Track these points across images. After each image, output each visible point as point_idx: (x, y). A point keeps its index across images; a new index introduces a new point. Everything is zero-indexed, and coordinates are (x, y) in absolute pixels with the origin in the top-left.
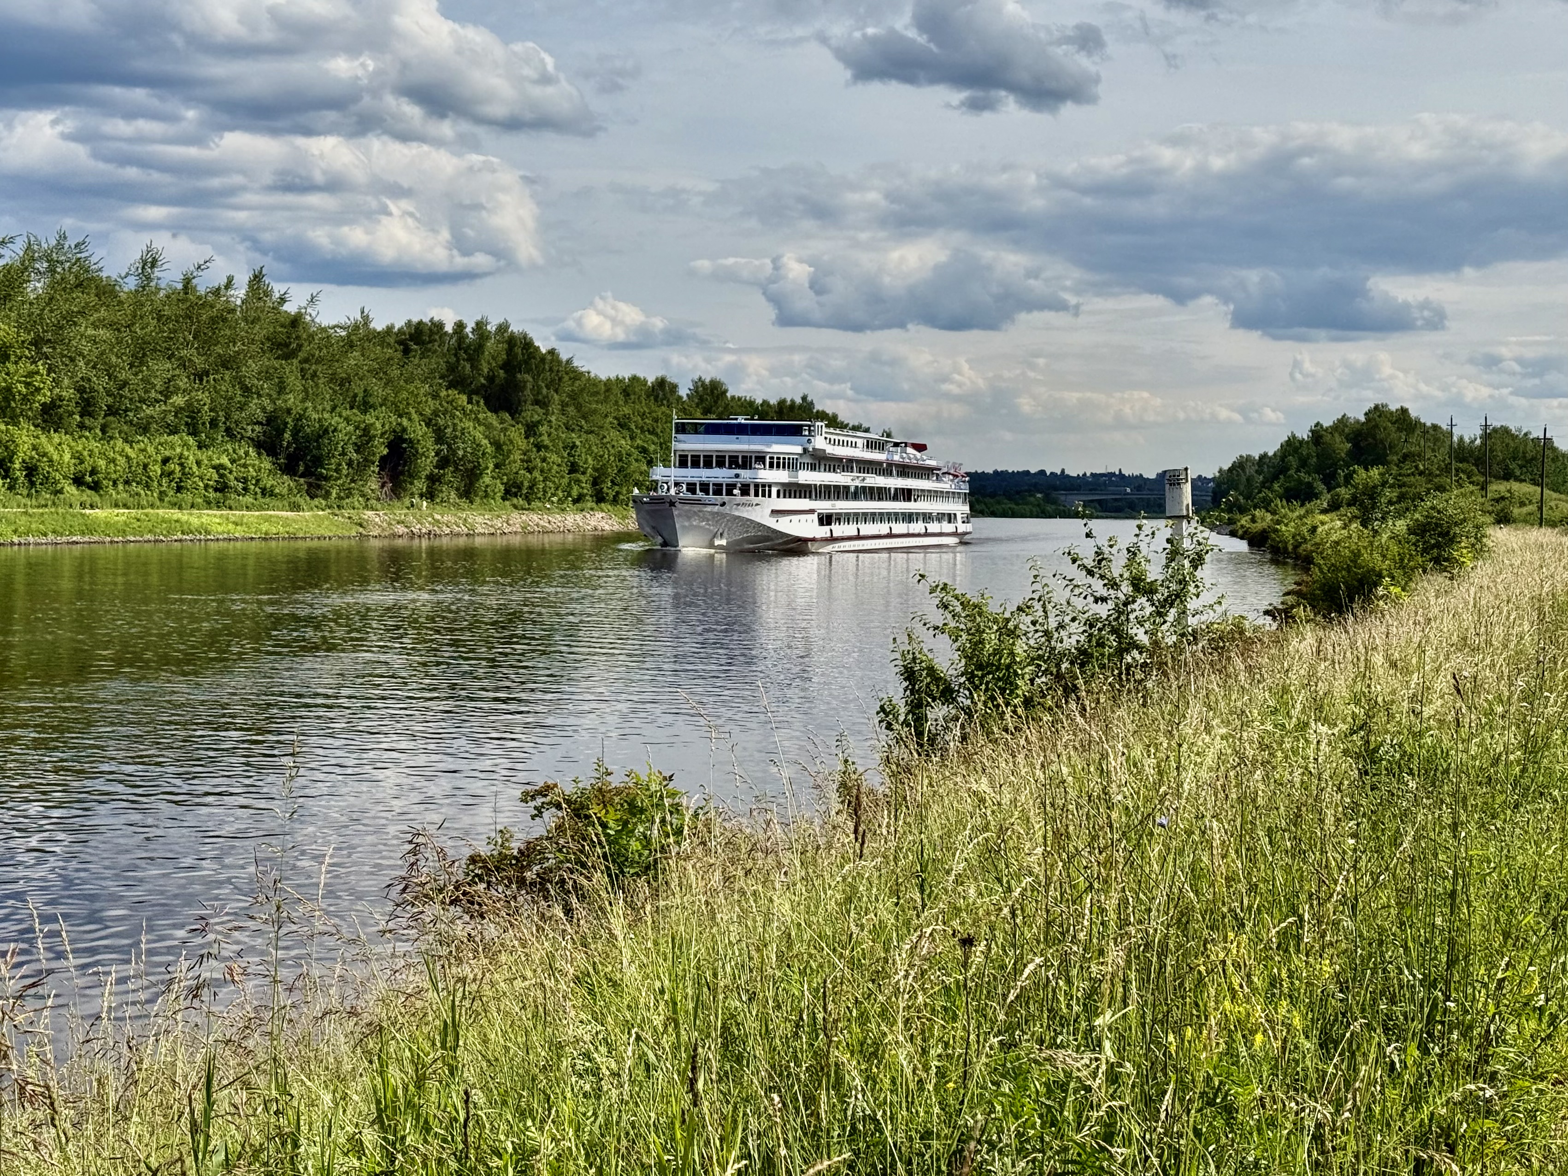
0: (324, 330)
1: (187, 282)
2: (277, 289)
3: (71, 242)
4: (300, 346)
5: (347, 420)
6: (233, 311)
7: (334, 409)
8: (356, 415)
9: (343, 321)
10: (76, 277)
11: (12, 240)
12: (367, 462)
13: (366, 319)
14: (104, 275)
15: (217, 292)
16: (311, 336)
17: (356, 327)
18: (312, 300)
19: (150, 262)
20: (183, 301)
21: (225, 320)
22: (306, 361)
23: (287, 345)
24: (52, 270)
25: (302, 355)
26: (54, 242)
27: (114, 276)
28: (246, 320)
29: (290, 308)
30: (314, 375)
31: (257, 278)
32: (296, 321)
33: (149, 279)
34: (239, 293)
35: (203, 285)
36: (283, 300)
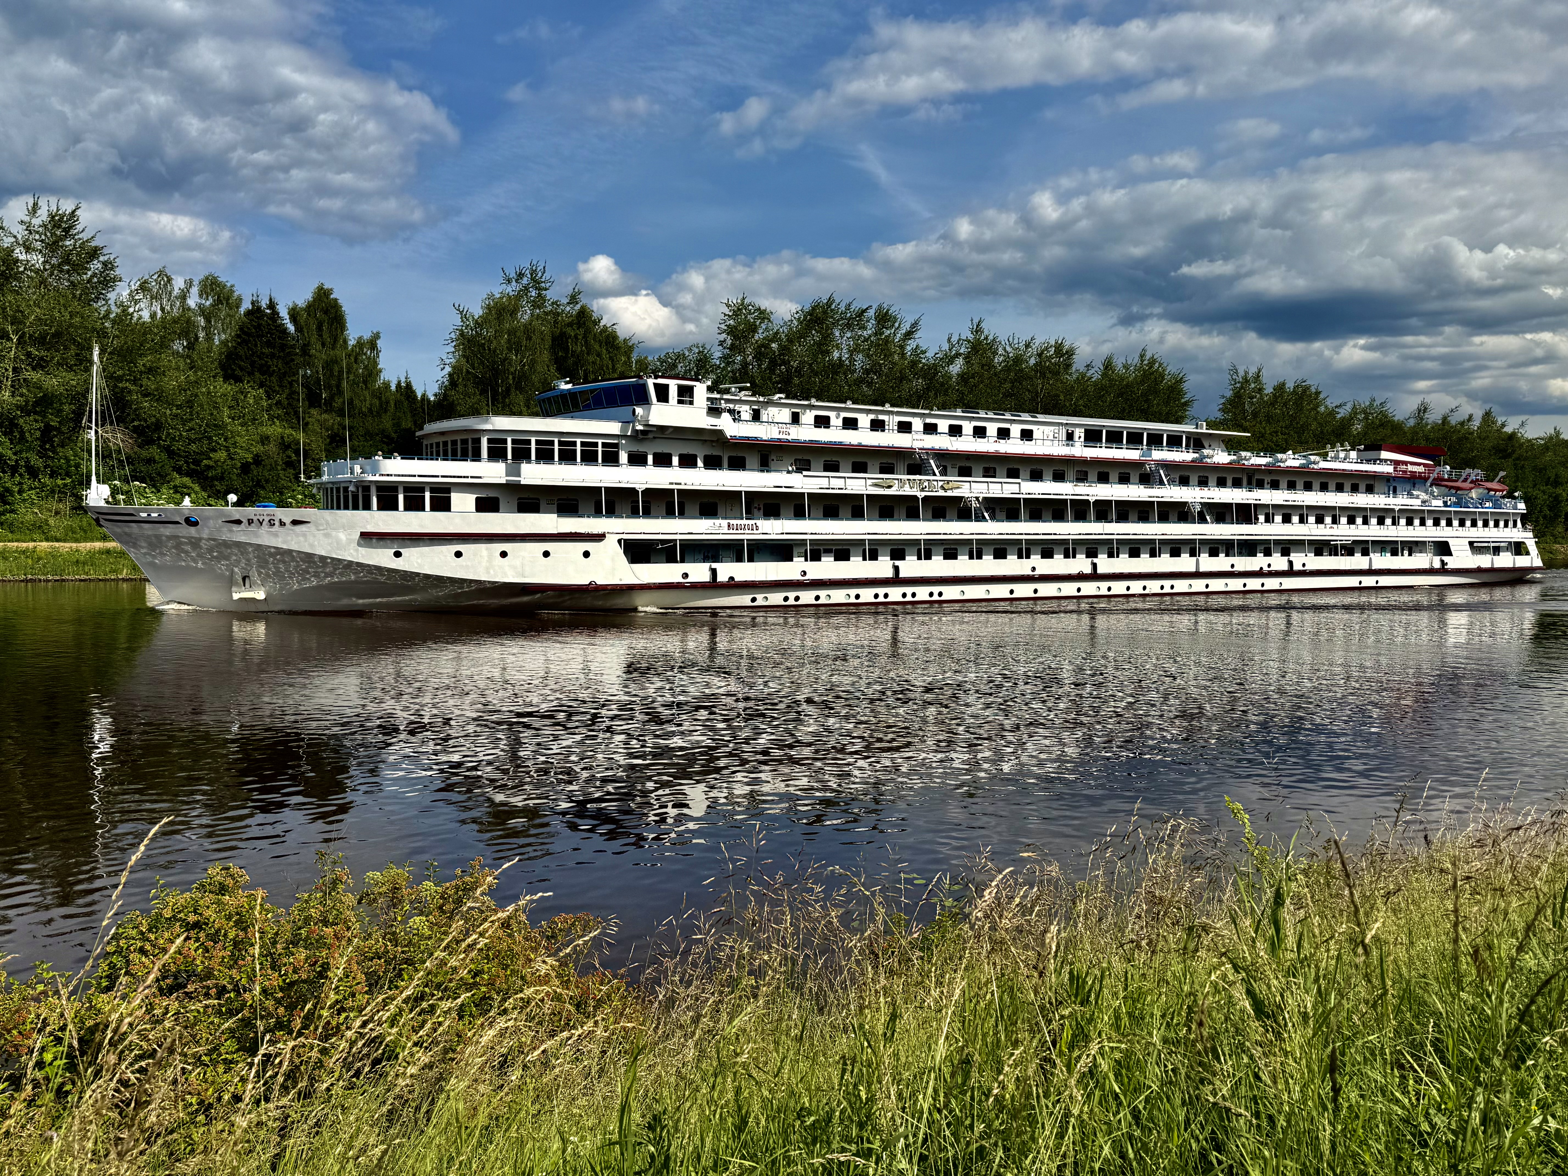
0: (1530, 441)
1: (1445, 419)
2: (1500, 420)
3: (1377, 402)
4: (1514, 451)
5: (1544, 492)
6: (1472, 433)
7: (1535, 486)
8: (1550, 489)
9: (1542, 435)
10: (1380, 420)
11: (1345, 404)
12: (1557, 516)
13: (1558, 433)
14: (1396, 419)
15: (1462, 424)
16: (1522, 445)
17: (1551, 438)
18: (1523, 424)
19: (1423, 409)
20: (1443, 429)
21: (1467, 439)
22: (1518, 459)
23: (1506, 451)
24: (1366, 418)
25: (1514, 456)
26: (1368, 403)
27: (1402, 419)
28: (1479, 438)
29: (1508, 429)
30: (1523, 467)
31: (1488, 414)
32: (1512, 436)
33: (1422, 419)
34: (1476, 423)
35: (1454, 420)
36: (1503, 425)
